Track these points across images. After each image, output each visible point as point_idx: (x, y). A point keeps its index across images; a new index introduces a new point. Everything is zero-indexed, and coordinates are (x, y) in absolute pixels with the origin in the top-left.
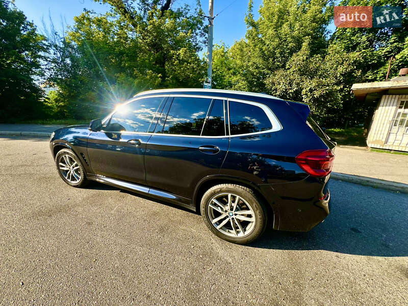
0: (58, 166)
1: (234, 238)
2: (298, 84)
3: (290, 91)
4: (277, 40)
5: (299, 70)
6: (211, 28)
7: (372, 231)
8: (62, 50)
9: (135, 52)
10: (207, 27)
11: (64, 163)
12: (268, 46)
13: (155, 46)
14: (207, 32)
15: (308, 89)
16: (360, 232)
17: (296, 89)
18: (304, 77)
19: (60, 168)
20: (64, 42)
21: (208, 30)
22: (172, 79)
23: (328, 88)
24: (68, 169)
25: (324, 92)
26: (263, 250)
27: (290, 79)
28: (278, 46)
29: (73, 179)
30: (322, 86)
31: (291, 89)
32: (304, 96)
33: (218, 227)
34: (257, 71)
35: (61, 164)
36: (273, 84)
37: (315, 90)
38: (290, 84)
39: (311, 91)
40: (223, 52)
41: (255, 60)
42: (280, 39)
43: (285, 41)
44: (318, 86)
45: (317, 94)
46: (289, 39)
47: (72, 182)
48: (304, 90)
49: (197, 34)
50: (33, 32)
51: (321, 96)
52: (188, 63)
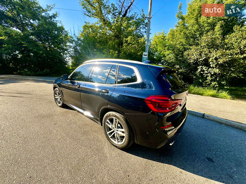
0: (55, 96)
1: (117, 144)
2: (206, 55)
3: (201, 59)
4: (197, 26)
5: (207, 45)
6: (150, 24)
7: (226, 163)
8: (76, 42)
9: (107, 41)
10: (147, 23)
11: (56, 95)
12: (190, 30)
13: (117, 37)
14: (147, 26)
15: (214, 58)
16: (214, 162)
17: (204, 58)
18: (211, 50)
19: (55, 97)
20: (78, 38)
21: (147, 25)
22: (123, 54)
23: (230, 56)
24: (58, 98)
25: (228, 60)
26: (131, 155)
27: (200, 52)
28: (197, 30)
29: (59, 103)
30: (226, 55)
31: (201, 58)
32: (210, 63)
33: (110, 137)
34: (182, 47)
35: (55, 95)
36: (188, 55)
37: (219, 58)
38: (200, 55)
39: (216, 59)
40: (163, 36)
41: (182, 40)
42: (199, 25)
43: (203, 26)
44: (222, 55)
45: (221, 61)
46: (206, 25)
47: (59, 104)
48: (211, 59)
49: (141, 28)
50: (67, 35)
51: (224, 62)
52: (132, 44)
